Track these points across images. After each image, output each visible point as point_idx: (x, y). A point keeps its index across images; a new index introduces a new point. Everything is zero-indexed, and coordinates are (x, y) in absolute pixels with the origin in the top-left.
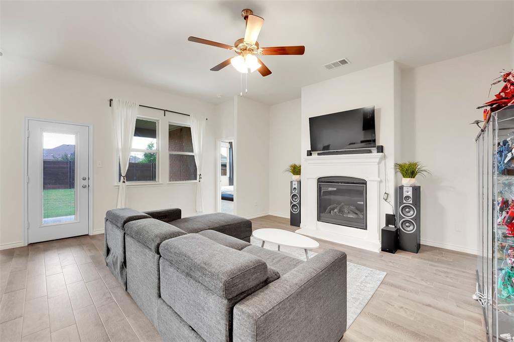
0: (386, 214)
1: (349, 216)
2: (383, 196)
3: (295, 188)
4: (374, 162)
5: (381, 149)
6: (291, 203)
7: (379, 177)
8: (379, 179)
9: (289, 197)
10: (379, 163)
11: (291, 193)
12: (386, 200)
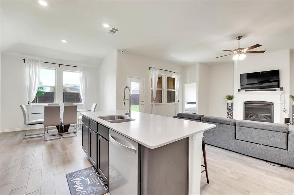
0: (285, 118)
1: (262, 119)
2: (283, 109)
3: (230, 106)
4: (279, 95)
5: (282, 89)
6: (227, 113)
7: (281, 101)
8: (281, 102)
9: (226, 111)
10: (281, 95)
11: (228, 109)
12: (284, 112)
